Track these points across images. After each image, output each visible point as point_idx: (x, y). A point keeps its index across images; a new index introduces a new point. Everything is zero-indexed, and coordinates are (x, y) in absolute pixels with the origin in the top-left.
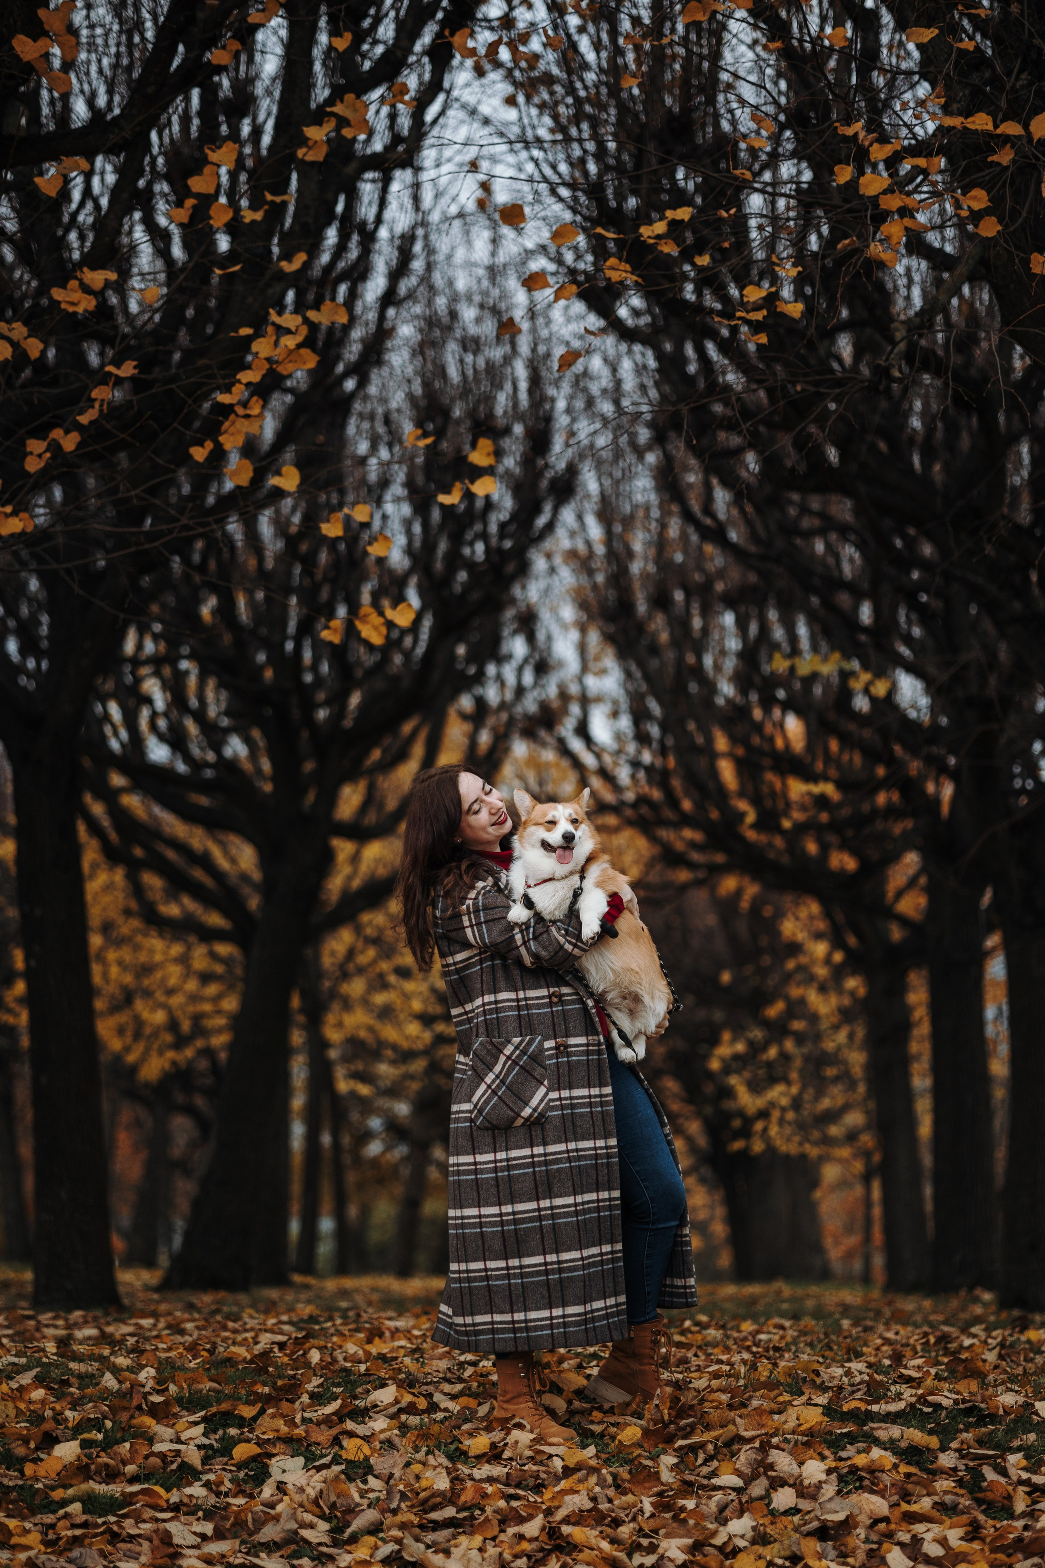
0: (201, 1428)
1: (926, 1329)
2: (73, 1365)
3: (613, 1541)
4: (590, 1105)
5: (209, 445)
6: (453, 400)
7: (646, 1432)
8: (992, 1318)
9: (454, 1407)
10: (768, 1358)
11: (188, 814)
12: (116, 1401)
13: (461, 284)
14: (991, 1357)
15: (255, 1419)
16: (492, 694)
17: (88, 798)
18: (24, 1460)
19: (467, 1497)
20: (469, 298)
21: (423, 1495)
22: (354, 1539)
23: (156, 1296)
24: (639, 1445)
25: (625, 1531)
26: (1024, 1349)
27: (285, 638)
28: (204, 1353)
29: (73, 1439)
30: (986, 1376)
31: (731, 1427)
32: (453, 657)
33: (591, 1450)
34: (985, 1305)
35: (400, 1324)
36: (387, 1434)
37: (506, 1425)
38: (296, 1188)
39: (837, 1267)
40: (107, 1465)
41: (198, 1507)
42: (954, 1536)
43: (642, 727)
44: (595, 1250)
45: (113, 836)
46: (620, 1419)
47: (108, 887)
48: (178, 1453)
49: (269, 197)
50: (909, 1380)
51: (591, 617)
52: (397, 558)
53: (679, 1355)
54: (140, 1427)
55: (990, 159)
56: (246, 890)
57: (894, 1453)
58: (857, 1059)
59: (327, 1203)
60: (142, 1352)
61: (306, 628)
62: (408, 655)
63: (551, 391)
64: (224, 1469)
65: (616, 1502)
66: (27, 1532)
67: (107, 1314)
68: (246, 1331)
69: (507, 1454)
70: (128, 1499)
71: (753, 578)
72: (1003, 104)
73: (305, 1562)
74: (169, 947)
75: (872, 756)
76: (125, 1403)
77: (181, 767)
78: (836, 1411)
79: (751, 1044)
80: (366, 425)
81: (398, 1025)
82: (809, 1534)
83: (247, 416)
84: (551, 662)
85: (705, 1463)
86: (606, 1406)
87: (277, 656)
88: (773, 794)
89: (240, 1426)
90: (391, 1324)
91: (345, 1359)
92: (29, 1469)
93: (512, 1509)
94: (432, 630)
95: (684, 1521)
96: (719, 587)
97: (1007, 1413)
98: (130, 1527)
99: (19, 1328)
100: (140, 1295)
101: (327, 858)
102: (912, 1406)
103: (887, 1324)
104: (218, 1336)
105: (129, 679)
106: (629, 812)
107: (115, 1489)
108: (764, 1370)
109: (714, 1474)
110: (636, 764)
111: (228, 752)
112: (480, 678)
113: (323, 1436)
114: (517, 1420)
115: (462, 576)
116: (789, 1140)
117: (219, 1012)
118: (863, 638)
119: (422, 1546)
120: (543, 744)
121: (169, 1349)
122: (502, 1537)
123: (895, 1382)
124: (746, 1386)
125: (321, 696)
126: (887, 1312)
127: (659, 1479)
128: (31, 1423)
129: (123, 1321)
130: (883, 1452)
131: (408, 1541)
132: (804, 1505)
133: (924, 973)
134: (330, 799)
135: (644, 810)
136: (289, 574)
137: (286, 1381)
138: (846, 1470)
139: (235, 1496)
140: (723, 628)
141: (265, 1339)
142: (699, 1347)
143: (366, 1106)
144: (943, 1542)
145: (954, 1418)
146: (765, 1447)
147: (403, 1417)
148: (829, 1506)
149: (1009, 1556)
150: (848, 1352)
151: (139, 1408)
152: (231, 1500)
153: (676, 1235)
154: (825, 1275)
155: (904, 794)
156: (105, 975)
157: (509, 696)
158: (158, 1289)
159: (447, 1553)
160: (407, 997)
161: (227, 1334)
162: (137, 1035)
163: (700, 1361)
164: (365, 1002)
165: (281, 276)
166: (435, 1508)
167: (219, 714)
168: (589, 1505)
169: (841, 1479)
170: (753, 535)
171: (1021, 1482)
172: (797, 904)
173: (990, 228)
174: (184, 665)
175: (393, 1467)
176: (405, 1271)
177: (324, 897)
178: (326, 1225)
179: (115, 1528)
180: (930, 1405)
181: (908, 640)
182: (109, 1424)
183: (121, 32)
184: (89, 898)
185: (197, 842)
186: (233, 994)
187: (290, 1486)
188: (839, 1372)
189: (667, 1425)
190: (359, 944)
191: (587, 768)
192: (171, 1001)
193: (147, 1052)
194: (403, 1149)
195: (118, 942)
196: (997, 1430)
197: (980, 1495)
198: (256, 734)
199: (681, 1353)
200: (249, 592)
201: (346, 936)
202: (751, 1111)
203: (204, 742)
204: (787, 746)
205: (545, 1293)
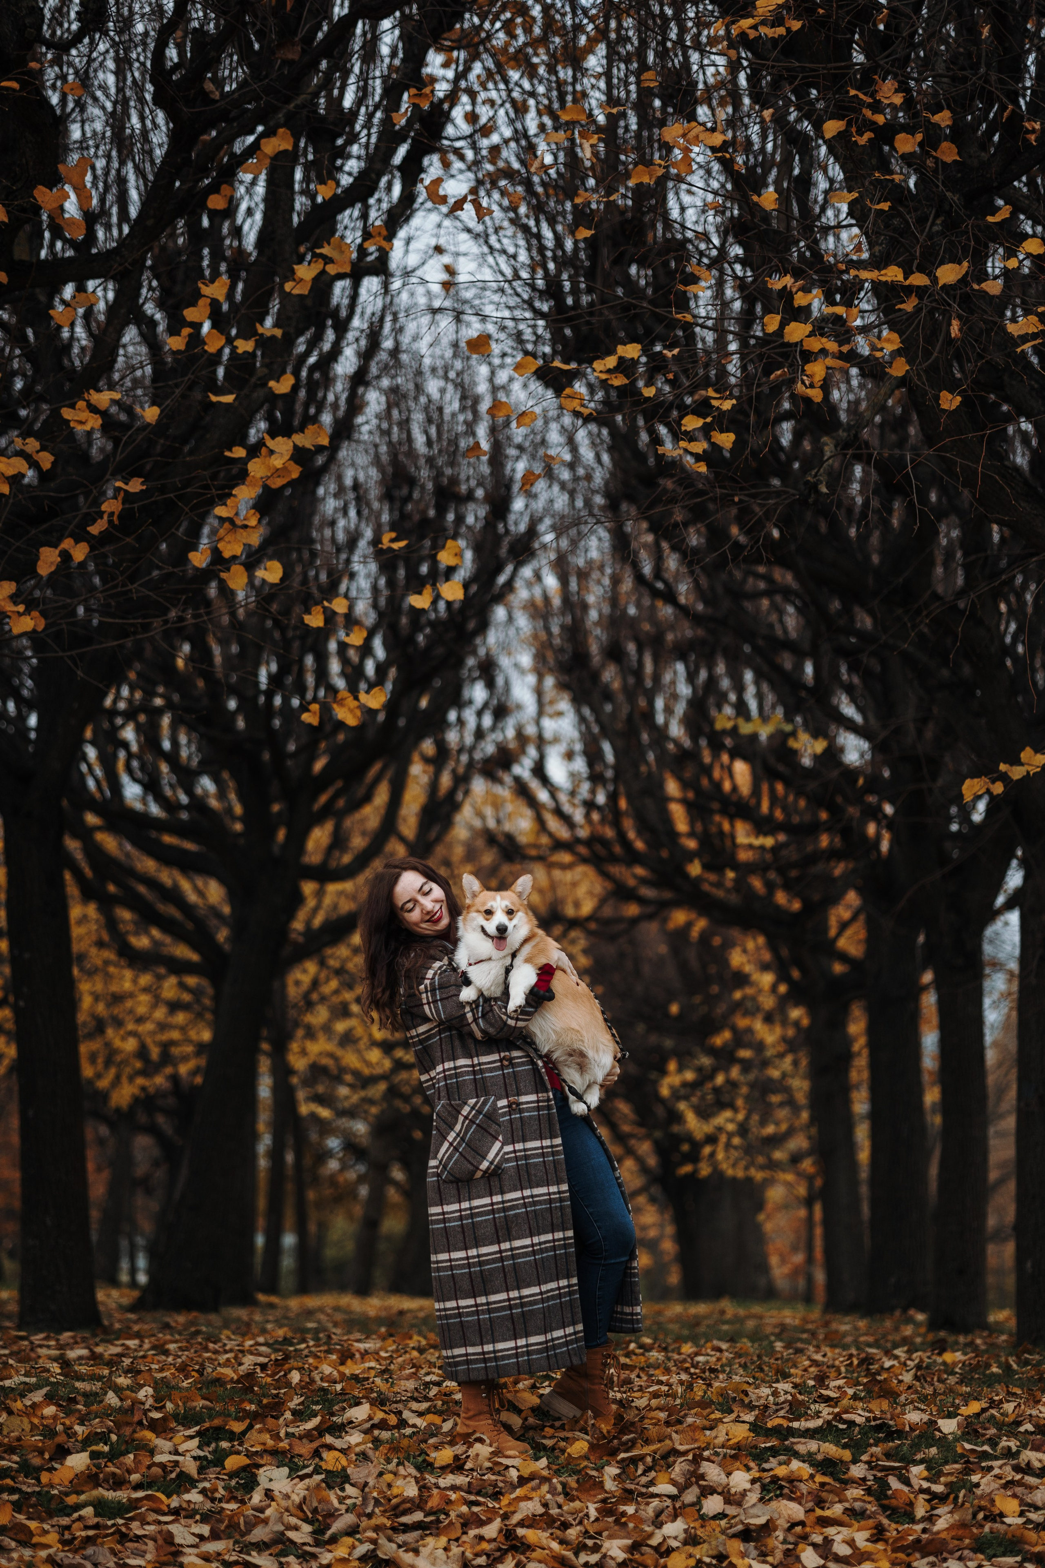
0: (195, 1442)
1: (853, 1350)
2: (78, 1384)
3: (562, 1542)
4: (543, 1155)
7: (592, 1447)
8: (918, 1340)
9: (421, 1423)
10: (704, 1379)
11: (162, 856)
12: (119, 1417)
13: (426, 360)
14: (907, 1378)
15: (244, 1433)
16: (453, 738)
17: (66, 838)
18: (40, 1469)
19: (434, 1502)
20: (434, 372)
21: (394, 1501)
22: (334, 1540)
23: (133, 1317)
24: (586, 1457)
25: (572, 1533)
26: (939, 1370)
28: (194, 1373)
29: (83, 1450)
30: (898, 1396)
31: (668, 1442)
32: (416, 708)
33: (544, 1462)
34: (916, 1326)
35: (368, 1346)
36: (362, 1447)
37: (468, 1439)
38: (262, 1203)
39: (781, 1285)
40: (114, 1474)
41: (195, 1512)
42: (861, 1538)
43: (595, 768)
44: (552, 1285)
45: (88, 872)
46: (570, 1434)
47: (82, 920)
48: (176, 1463)
50: (827, 1400)
51: (547, 666)
52: (364, 611)
53: (623, 1376)
54: (142, 1440)
56: (214, 922)
57: (811, 1465)
58: (800, 1086)
59: (290, 1219)
60: (138, 1372)
64: (218, 1478)
65: (565, 1508)
66: (46, 1532)
67: (95, 1335)
68: (226, 1352)
69: (468, 1465)
70: (134, 1504)
71: (701, 633)
72: (917, 252)
73: (291, 1559)
74: (138, 977)
75: (815, 801)
76: (127, 1419)
77: (155, 809)
78: (761, 1427)
79: (699, 1070)
81: (359, 1052)
82: (734, 1536)
83: (245, 527)
84: (510, 706)
85: (644, 1473)
86: (558, 1423)
87: (247, 704)
88: (722, 836)
89: (231, 1440)
90: (361, 1346)
91: (322, 1379)
92: (45, 1477)
93: (474, 1513)
95: (625, 1524)
96: (670, 638)
97: (912, 1429)
98: (136, 1528)
99: (15, 1348)
100: (118, 1315)
101: (298, 899)
102: (829, 1423)
103: (818, 1348)
104: (203, 1357)
105: (108, 727)
106: (582, 850)
107: (122, 1495)
108: (699, 1390)
109: (652, 1483)
110: (590, 805)
111: (199, 792)
112: (441, 723)
113: (305, 1448)
114: (478, 1435)
115: (425, 633)
116: (735, 1164)
117: (186, 1040)
118: (805, 695)
119: (394, 1546)
120: (500, 782)
121: (161, 1370)
122: (464, 1538)
123: (815, 1402)
124: (682, 1405)
126: (821, 1334)
127: (603, 1487)
128: (44, 1436)
129: (110, 1342)
130: (801, 1464)
131: (382, 1541)
132: (731, 1510)
133: (863, 1006)
134: (298, 839)
135: (598, 848)
137: (270, 1399)
138: (768, 1480)
139: (228, 1502)
140: (673, 676)
141: (249, 1361)
142: (642, 1369)
143: (325, 1128)
144: (851, 1543)
145: (865, 1434)
146: (697, 1459)
147: (376, 1432)
148: (752, 1511)
149: (908, 1555)
150: (777, 1373)
151: (140, 1423)
152: (225, 1506)
153: (625, 1269)
154: (770, 1294)
155: (845, 838)
157: (469, 740)
158: (132, 1308)
159: (416, 1552)
161: (210, 1355)
162: (109, 1062)
163: (642, 1382)
164: (328, 1030)
166: (405, 1513)
167: (191, 755)
168: (541, 1510)
169: (764, 1488)
170: (701, 596)
171: (922, 1491)
172: (745, 937)
175: (368, 1476)
176: (363, 1290)
178: (289, 1240)
179: (124, 1529)
180: (845, 1422)
182: (114, 1437)
185: (167, 876)
186: (201, 1025)
187: (276, 1493)
188: (768, 1391)
189: (611, 1441)
190: (323, 975)
191: (543, 806)
192: (140, 1029)
193: (118, 1079)
194: (361, 1168)
195: (91, 973)
196: (903, 1444)
197: (885, 1502)
198: (226, 775)
199: (624, 1374)
200: (224, 643)
201: (311, 967)
202: (699, 1136)
203: (174, 779)
204: (735, 788)
205: (510, 1325)
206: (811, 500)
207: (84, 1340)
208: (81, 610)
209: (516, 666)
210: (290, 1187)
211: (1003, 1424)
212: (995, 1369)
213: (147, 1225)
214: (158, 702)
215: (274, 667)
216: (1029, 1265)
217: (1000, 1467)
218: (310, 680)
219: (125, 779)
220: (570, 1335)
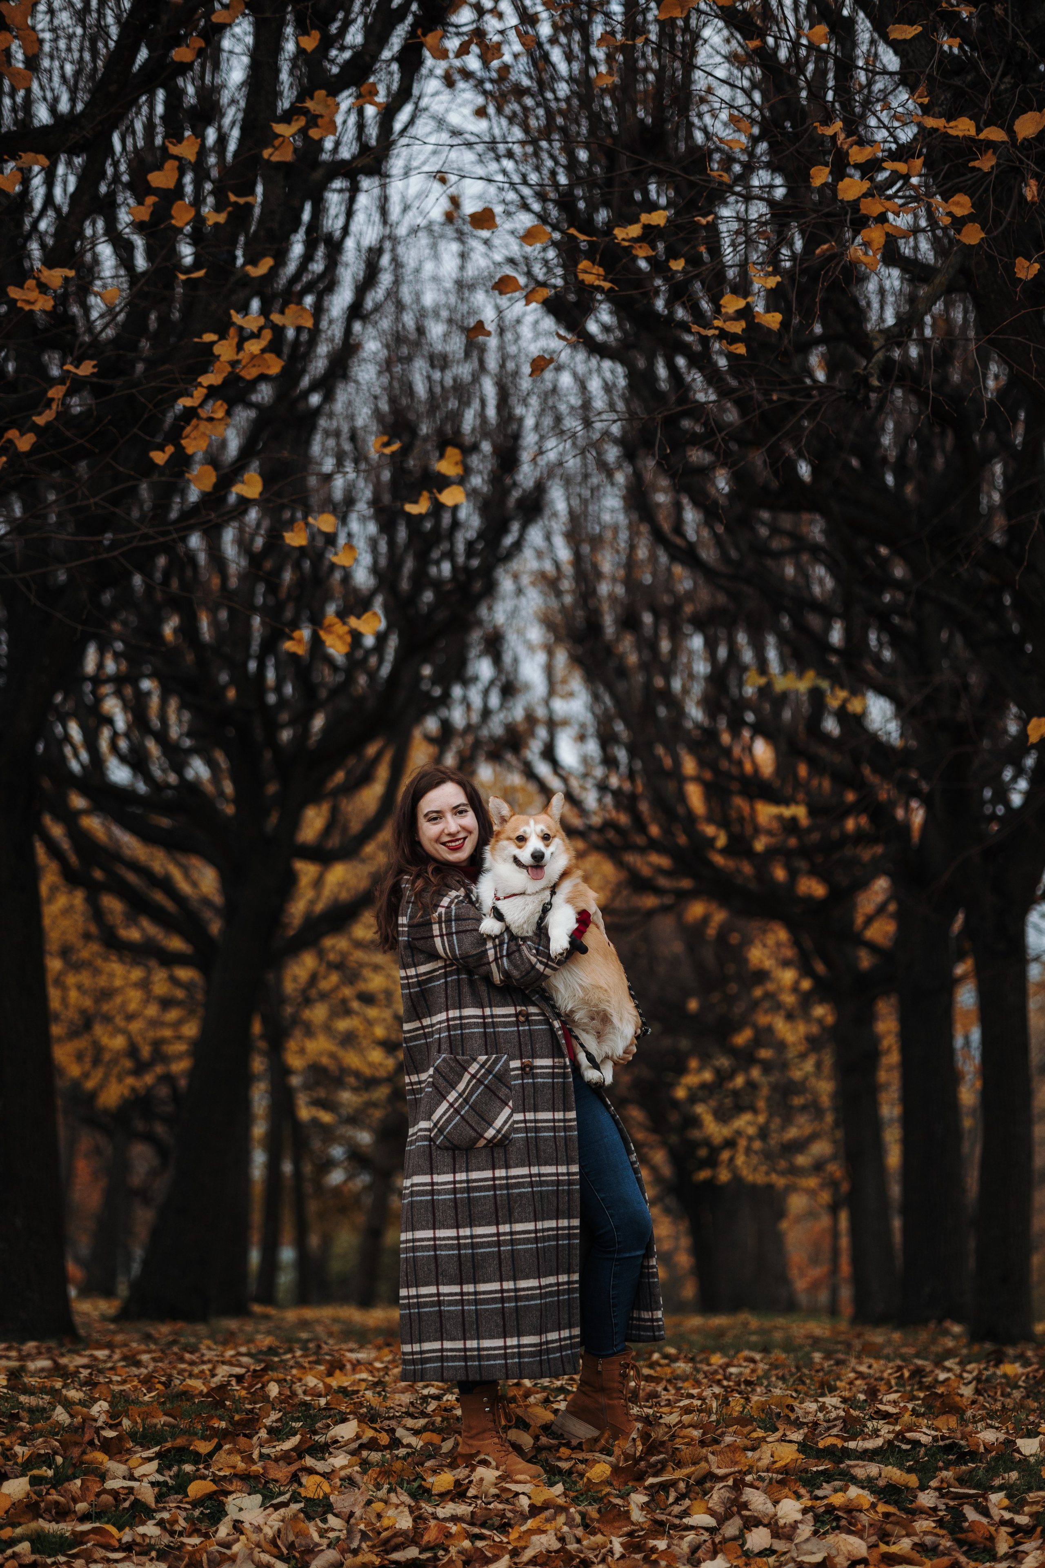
0: (154, 1465)
1: (899, 1362)
2: (23, 1398)
4: (554, 1129)
5: (170, 449)
6: (419, 416)
7: (616, 1469)
8: (964, 1351)
9: (417, 1442)
10: (740, 1393)
11: (148, 836)
12: (67, 1436)
13: (429, 299)
14: (967, 1391)
15: (211, 1455)
16: (458, 717)
17: (47, 820)
19: (430, 1536)
20: (436, 314)
21: (384, 1534)
23: (112, 1327)
24: (608, 1483)
26: (1001, 1384)
27: (248, 657)
28: (159, 1386)
29: (23, 1475)
30: (964, 1412)
31: (703, 1464)
32: (419, 678)
33: (559, 1488)
34: (955, 1337)
35: (361, 1356)
36: (348, 1471)
37: (471, 1461)
38: (257, 1217)
39: (803, 1299)
40: (57, 1503)
41: (151, 1547)
43: (609, 750)
44: (552, 1280)
45: (73, 859)
46: (589, 1456)
47: (67, 911)
48: (131, 1490)
49: (233, 198)
50: (885, 1416)
51: (558, 639)
52: (362, 578)
53: (648, 1389)
54: (91, 1463)
55: (971, 164)
56: (208, 914)
57: (872, 1492)
58: (825, 1088)
59: (288, 1233)
60: (95, 1385)
61: (270, 645)
62: (372, 675)
63: (519, 411)
64: (179, 1508)
65: (585, 1543)
67: (61, 1345)
68: (203, 1363)
69: (472, 1492)
70: (79, 1538)
71: (722, 599)
72: (986, 106)
74: (129, 972)
75: (843, 780)
76: (77, 1438)
78: (811, 1448)
79: (718, 1072)
80: (331, 442)
81: (361, 1052)
83: (211, 419)
84: (518, 685)
85: (677, 1501)
86: (574, 1442)
88: (741, 819)
89: (196, 1463)
90: (352, 1356)
91: (305, 1393)
93: (477, 1549)
94: (397, 651)
95: (656, 1562)
96: (688, 609)
97: (988, 1450)
100: (97, 1325)
101: (290, 880)
102: (890, 1442)
103: (859, 1357)
104: (174, 1368)
105: (89, 699)
106: (595, 837)
107: (65, 1528)
108: (736, 1404)
109: (686, 1513)
111: (190, 774)
112: (445, 700)
113: (281, 1472)
114: (482, 1456)
115: (428, 596)
116: (755, 1169)
117: (179, 1038)
118: (834, 659)
121: (124, 1382)
123: (872, 1418)
124: (718, 1422)
125: (284, 717)
126: (857, 1344)
127: (629, 1518)
129: (78, 1353)
130: (860, 1491)
132: (780, 1545)
133: (893, 1000)
134: (294, 821)
135: (611, 834)
136: (252, 593)
137: (244, 1416)
138: (822, 1510)
139: (189, 1536)
140: (691, 653)
141: (223, 1371)
142: (669, 1381)
143: (328, 1134)
145: (933, 1456)
146: (739, 1485)
147: (365, 1453)
148: (805, 1547)
150: (822, 1385)
151: (91, 1443)
152: (186, 1540)
153: (643, 1266)
154: (790, 1307)
155: (873, 819)
156: (64, 1000)
157: (475, 718)
158: (115, 1319)
160: (370, 1023)
161: (183, 1366)
162: (96, 1061)
163: (670, 1395)
164: (328, 1029)
165: (246, 281)
166: (397, 1548)
167: (181, 735)
168: (557, 1545)
169: (817, 1519)
170: (724, 555)
171: (1003, 1523)
172: (764, 932)
173: (973, 235)
174: (146, 684)
175: (354, 1505)
176: (366, 1302)
177: (286, 920)
178: (287, 1254)
180: (908, 1441)
181: (878, 662)
182: (59, 1460)
183: (84, 36)
184: (47, 922)
185: (158, 862)
186: (193, 1020)
187: (246, 1525)
188: (813, 1407)
189: (638, 1462)
190: (322, 970)
192: (130, 1026)
193: (106, 1078)
194: (365, 1178)
196: (978, 1468)
197: (961, 1536)
198: (217, 754)
199: (650, 1387)
201: (309, 960)
202: (717, 1140)
203: (163, 760)
204: (756, 768)
205: (500, 1321)
206: (860, 397)
207: (49, 1350)
209: (527, 643)
210: (287, 1198)
219: (111, 761)
220: (565, 1339)
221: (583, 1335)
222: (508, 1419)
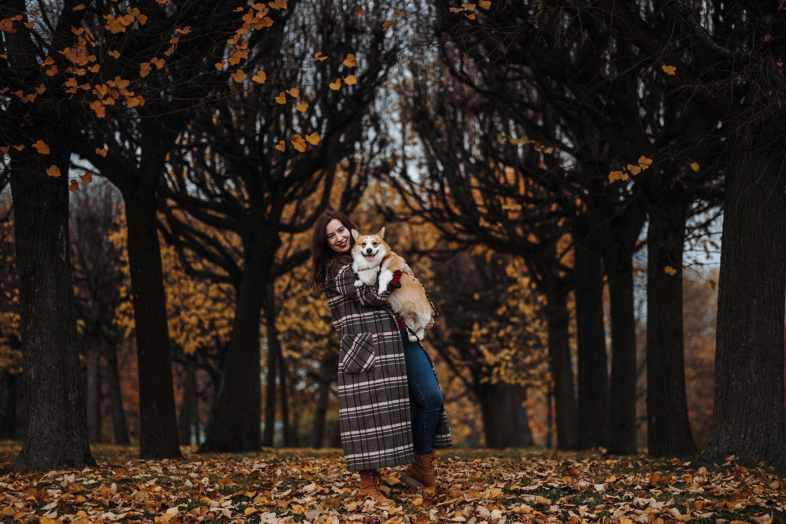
0: (230, 502)
2: (171, 477)
4: (395, 361)
7: (425, 501)
9: (341, 492)
10: (482, 472)
11: (207, 221)
12: (193, 491)
14: (585, 470)
15: (254, 497)
16: (358, 157)
17: (158, 213)
18: (154, 515)
23: (198, 455)
24: (422, 506)
26: (602, 467)
27: (255, 134)
28: (229, 472)
29: (175, 507)
30: (578, 476)
31: (461, 497)
32: (338, 142)
33: (401, 508)
34: (599, 453)
35: (316, 462)
36: (312, 503)
37: (363, 498)
38: (263, 405)
40: (190, 517)
43: (433, 172)
44: (398, 425)
45: (169, 231)
46: (413, 496)
47: (167, 256)
48: (221, 512)
50: (541, 478)
51: (407, 118)
52: (309, 92)
53: (443, 471)
54: (203, 501)
56: (236, 256)
57: (531, 507)
58: (543, 335)
59: (278, 415)
60: (201, 472)
61: (265, 130)
64: (241, 518)
67: (179, 462)
68: (246, 465)
69: (364, 510)
71: (485, 100)
74: (196, 285)
75: (548, 187)
76: (197, 492)
77: (203, 197)
78: (508, 490)
79: (491, 329)
81: (313, 322)
83: (241, 50)
84: (388, 139)
85: (450, 512)
86: (407, 490)
87: (250, 141)
89: (247, 501)
90: (312, 462)
91: (292, 474)
92: (157, 519)
96: (470, 103)
97: (581, 489)
100: (192, 455)
101: (278, 243)
102: (541, 487)
103: (544, 459)
105: (178, 154)
106: (427, 215)
108: (479, 475)
109: (453, 516)
110: (431, 192)
111: (226, 188)
112: (351, 150)
113: (284, 504)
114: (368, 496)
115: (342, 102)
116: (510, 377)
117: (223, 317)
118: (539, 131)
120: (384, 180)
121: (213, 472)
123: (536, 479)
124: (469, 481)
125: (273, 162)
127: (429, 518)
128: (156, 500)
129: (187, 463)
130: (526, 506)
133: (574, 292)
134: (278, 211)
135: (435, 213)
137: (266, 482)
138: (510, 514)
141: (256, 467)
143: (296, 363)
145: (558, 492)
146: (476, 505)
147: (319, 496)
150: (520, 469)
151: (203, 494)
154: (529, 444)
157: (366, 157)
158: (198, 453)
160: (317, 309)
161: (237, 466)
162: (183, 329)
163: (451, 472)
164: (296, 311)
167: (221, 168)
169: (508, 517)
171: (585, 517)
172: (514, 259)
175: (314, 516)
177: (275, 260)
178: (278, 425)
180: (549, 487)
182: (190, 500)
185: (211, 232)
186: (231, 309)
188: (513, 475)
189: (434, 497)
190: (293, 283)
191: (407, 192)
192: (198, 312)
193: (187, 338)
194: (316, 386)
195: (172, 283)
196: (577, 496)
198: (239, 179)
200: (237, 109)
201: (287, 278)
202: (491, 363)
203: (212, 182)
204: (506, 181)
205: (376, 444)
206: (530, 32)
207: (173, 462)
208: (162, 93)
209: (392, 119)
210: (278, 396)
211: (627, 486)
212: (630, 466)
213: (205, 418)
214: (204, 140)
215: (263, 122)
216: (654, 419)
217: (624, 506)
218: (283, 128)
219: (187, 182)
220: (407, 449)
221: (414, 447)
222: (380, 482)
